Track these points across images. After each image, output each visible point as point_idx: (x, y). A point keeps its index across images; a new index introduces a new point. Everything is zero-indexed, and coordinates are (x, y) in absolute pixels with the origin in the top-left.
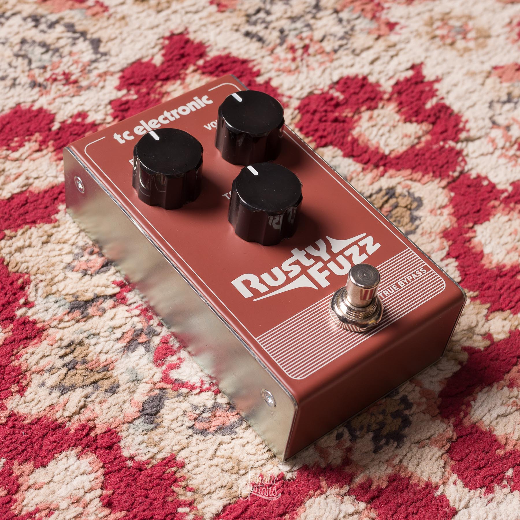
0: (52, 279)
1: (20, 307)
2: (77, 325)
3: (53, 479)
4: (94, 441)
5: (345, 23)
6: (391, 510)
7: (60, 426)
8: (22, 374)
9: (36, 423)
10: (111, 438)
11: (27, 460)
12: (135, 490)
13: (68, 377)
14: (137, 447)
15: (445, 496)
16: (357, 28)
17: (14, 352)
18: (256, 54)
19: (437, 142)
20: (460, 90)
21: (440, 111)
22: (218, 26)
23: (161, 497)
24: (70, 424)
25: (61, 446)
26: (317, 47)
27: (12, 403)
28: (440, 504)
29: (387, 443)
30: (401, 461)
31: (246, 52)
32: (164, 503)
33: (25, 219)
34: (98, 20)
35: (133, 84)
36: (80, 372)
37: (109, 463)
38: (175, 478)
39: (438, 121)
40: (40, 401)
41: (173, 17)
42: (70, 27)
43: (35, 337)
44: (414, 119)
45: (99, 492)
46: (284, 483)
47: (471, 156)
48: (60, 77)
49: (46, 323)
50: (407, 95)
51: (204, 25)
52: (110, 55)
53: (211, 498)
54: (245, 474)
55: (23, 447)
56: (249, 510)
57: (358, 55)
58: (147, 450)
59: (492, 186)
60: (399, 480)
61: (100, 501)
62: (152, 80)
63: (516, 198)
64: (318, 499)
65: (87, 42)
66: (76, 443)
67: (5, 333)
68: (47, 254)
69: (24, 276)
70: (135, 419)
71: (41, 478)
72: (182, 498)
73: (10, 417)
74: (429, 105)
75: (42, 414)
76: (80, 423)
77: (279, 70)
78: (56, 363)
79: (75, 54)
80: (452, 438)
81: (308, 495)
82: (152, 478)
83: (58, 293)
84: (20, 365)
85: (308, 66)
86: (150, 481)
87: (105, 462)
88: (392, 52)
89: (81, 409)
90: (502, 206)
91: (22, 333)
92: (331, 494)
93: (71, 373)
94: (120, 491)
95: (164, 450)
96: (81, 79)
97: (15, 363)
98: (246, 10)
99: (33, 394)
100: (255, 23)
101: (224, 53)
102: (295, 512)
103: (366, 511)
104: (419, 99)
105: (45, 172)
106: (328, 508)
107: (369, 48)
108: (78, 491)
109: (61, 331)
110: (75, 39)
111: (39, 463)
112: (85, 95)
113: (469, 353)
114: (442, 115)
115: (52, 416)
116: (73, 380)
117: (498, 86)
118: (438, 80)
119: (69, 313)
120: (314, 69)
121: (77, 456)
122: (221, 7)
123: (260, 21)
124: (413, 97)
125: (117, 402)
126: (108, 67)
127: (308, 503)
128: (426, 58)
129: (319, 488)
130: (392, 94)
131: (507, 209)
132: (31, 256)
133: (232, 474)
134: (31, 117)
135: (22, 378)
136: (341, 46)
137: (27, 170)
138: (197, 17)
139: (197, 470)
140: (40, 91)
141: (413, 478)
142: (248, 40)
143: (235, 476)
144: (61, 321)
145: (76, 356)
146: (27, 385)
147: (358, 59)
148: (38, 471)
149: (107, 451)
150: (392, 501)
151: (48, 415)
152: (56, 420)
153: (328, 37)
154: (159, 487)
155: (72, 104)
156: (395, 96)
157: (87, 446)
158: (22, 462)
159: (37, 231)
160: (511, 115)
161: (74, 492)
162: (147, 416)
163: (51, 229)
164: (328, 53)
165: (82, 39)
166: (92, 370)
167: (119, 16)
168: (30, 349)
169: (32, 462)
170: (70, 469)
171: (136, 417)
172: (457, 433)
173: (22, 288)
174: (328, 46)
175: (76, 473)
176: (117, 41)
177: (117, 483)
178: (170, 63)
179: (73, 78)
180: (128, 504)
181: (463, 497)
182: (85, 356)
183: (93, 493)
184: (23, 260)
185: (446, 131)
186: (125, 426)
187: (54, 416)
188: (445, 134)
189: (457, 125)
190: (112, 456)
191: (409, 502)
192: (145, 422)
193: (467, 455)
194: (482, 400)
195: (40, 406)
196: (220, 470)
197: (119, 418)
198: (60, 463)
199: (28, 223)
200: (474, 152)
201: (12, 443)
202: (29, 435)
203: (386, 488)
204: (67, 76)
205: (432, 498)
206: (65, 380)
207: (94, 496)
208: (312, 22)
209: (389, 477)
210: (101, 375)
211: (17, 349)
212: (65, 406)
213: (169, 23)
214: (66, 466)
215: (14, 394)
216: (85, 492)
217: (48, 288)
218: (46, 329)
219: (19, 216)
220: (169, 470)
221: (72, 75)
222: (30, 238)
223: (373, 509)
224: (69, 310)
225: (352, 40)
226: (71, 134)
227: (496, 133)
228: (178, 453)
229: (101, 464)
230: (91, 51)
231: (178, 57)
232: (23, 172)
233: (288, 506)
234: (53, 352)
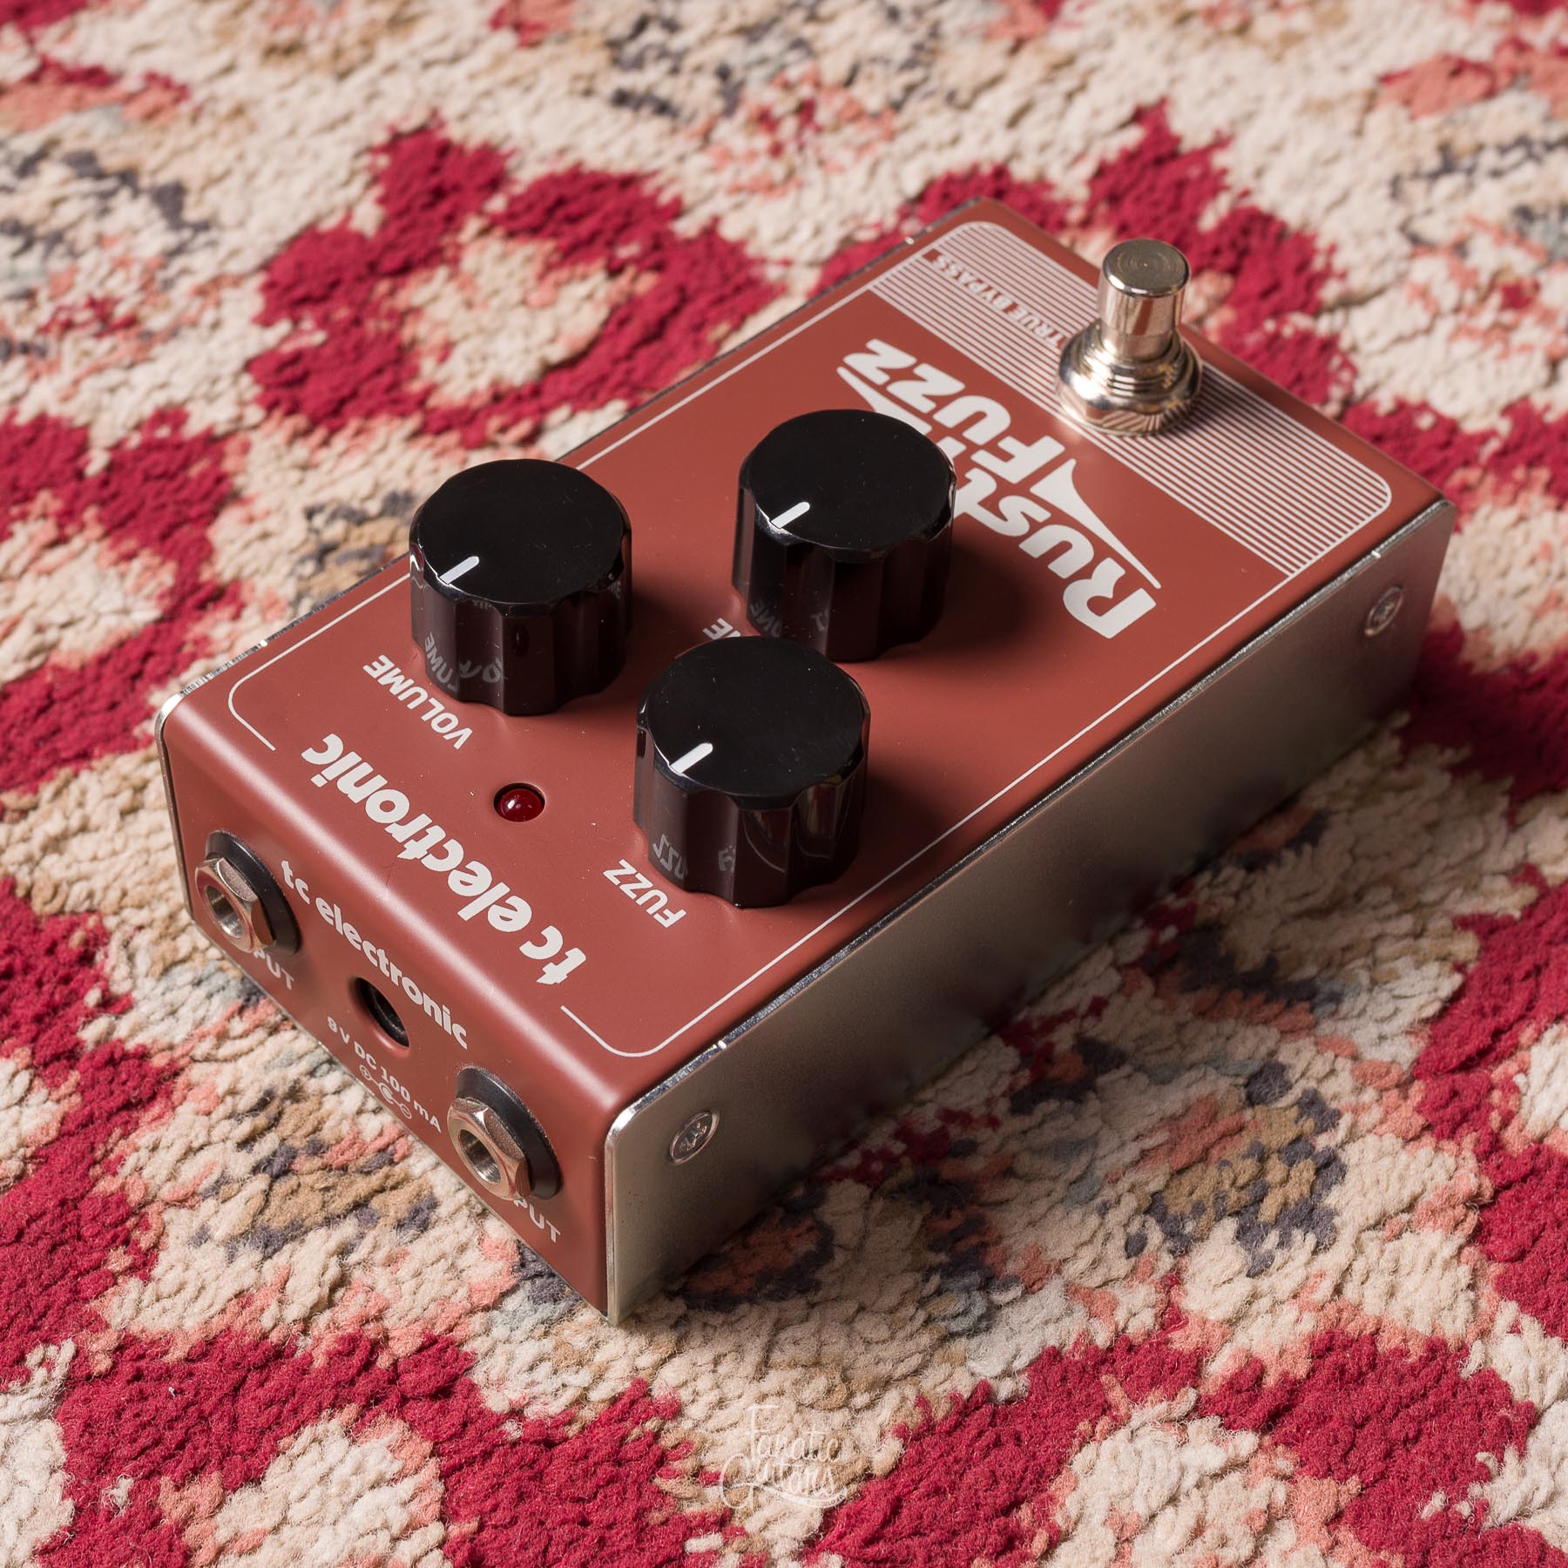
1: (91, 1016)
2: (273, 1043)
3: (290, 1514)
4: (392, 1382)
5: (907, 19)
6: (1336, 1442)
7: (280, 1353)
8: (134, 1214)
9: (204, 1355)
10: (441, 1363)
11: (197, 1470)
12: (543, 1507)
14: (526, 1378)
15: (1493, 1374)
16: (949, 28)
17: (99, 1154)
18: (659, 154)
19: (1256, 324)
21: (1246, 232)
22: (528, 89)
23: (629, 1516)
24: (309, 1341)
25: (295, 1411)
26: (838, 101)
27: (120, 1307)
28: (1482, 1399)
32: (642, 1531)
33: (55, 751)
34: (164, 129)
36: (308, 1180)
37: (450, 1438)
38: (659, 1453)
39: (1247, 263)
40: (203, 1288)
42: (85, 164)
43: (153, 1098)
45: (435, 1531)
46: (994, 1414)
47: (1367, 347)
49: (178, 1053)
50: (1138, 199)
51: (487, 94)
52: (222, 228)
54: (870, 1406)
55: (178, 1432)
56: (905, 1512)
58: (557, 1382)
59: (1449, 429)
60: (1345, 1347)
61: (445, 1557)
62: (360, 279)
63: (1527, 451)
64: (1107, 1445)
65: (144, 201)
66: (336, 1397)
67: (58, 1101)
69: (85, 921)
70: (504, 1295)
71: (252, 1517)
72: (692, 1509)
73: (120, 1349)
74: (1209, 220)
75: (218, 1325)
76: (340, 1333)
77: (736, 189)
79: (114, 240)
80: (1479, 1194)
82: (590, 1461)
84: (122, 1187)
86: (586, 1472)
88: (1067, 82)
89: (333, 1290)
90: (1490, 480)
91: (112, 1093)
92: (1144, 1424)
93: (283, 1186)
94: (500, 1516)
95: (610, 1374)
96: (145, 311)
97: (107, 1185)
98: (604, 29)
99: (179, 1268)
100: (638, 63)
101: (562, 166)
102: (1044, 1495)
103: (1262, 1457)
104: (1176, 206)
105: (90, 603)
106: (1146, 1467)
108: (371, 1538)
109: (228, 1067)
110: (106, 196)
111: (238, 1474)
113: (1478, 933)
114: (1254, 241)
115: (249, 1328)
116: (293, 1208)
117: (1406, 129)
118: (1221, 142)
119: (241, 1010)
120: (841, 170)
121: (347, 1433)
122: (528, 33)
123: (651, 54)
124: (1156, 204)
125: (438, 1253)
126: (222, 263)
127: (1080, 1461)
128: (1173, 81)
129: (1104, 1412)
131: (1508, 489)
134: (15, 448)
135: (137, 1226)
137: (33, 605)
139: (721, 1417)
140: (29, 366)
141: (1384, 1336)
143: (839, 1418)
146: (156, 1246)
147: (968, 119)
148: (236, 1497)
149: (436, 1406)
150: (1336, 1414)
151: (237, 1327)
152: (265, 1336)
153: (866, 70)
154: (616, 1487)
155: (132, 389)
156: (1102, 208)
157: (372, 1401)
158: (184, 1478)
159: (100, 781)
161: (360, 1543)
162: (538, 1281)
163: (138, 767)
164: (876, 117)
165: (125, 194)
166: (344, 1168)
167: (224, 108)
168: (144, 1137)
169: (215, 1475)
170: (335, 1477)
171: (507, 1287)
174: (870, 96)
175: (356, 1484)
177: (487, 1497)
178: (405, 221)
180: (531, 1553)
181: (1548, 1368)
182: (316, 1130)
183: (417, 1536)
184: (72, 873)
185: (1275, 287)
186: (477, 1321)
187: (256, 1325)
188: (1275, 298)
189: (1304, 264)
190: (455, 1418)
191: (1389, 1410)
192: (536, 1300)
193: (1535, 1240)
194: (1548, 1065)
195: (207, 1302)
196: (793, 1406)
197: (455, 1299)
198: (301, 1464)
199: (65, 762)
200: (1373, 335)
201: (144, 1426)
205: (1456, 1384)
207: (424, 1546)
208: (808, 31)
209: (1312, 1343)
210: (375, 1180)
211: (105, 1143)
212: (283, 1289)
213: (378, 105)
214: (322, 1468)
215: (120, 1280)
216: (395, 1540)
218: (182, 1069)
219: (37, 743)
220: (636, 1432)
221: (116, 302)
222: (81, 805)
223: (1280, 1448)
225: (941, 65)
226: (147, 478)
227: (1429, 270)
228: (653, 1375)
229: (427, 1446)
230: (161, 224)
231: (425, 199)
232: (24, 612)
233: (1022, 1479)
234: (217, 1134)
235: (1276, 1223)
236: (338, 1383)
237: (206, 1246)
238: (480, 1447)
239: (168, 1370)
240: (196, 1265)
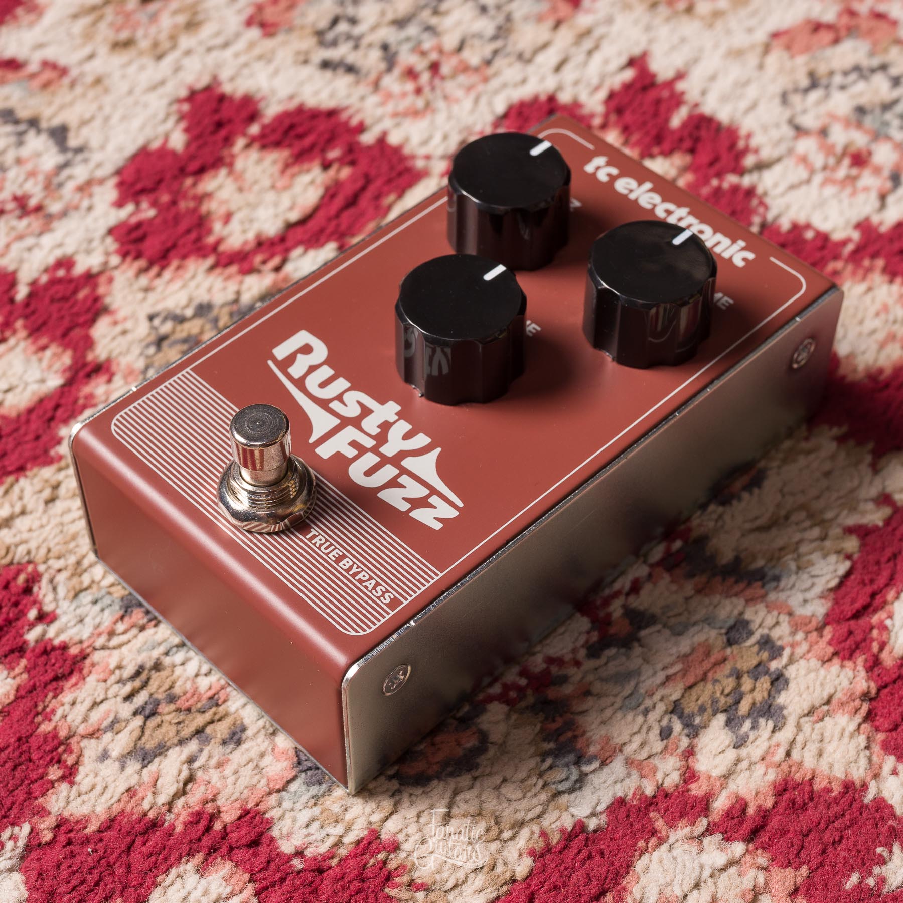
0: (79, 563)
1: (32, 625)
2: (143, 636)
4: (223, 838)
5: (492, 12)
6: (792, 846)
7: (155, 824)
9: (109, 828)
10: (253, 825)
13: (148, 733)
15: (883, 800)
16: (517, 15)
17: (40, 708)
18: (349, 96)
20: (724, 84)
21: (698, 127)
24: (172, 816)
25: (165, 859)
27: (57, 801)
28: (878, 815)
29: (754, 727)
30: (788, 754)
31: (332, 96)
34: (53, 94)
35: (143, 191)
37: (260, 871)
38: (386, 873)
40: (106, 787)
41: (186, 62)
43: (71, 673)
44: (655, 150)
46: (587, 839)
48: (10, 206)
49: (85, 645)
51: (246, 65)
52: (91, 150)
53: (461, 894)
54: (513, 838)
55: (95, 876)
57: (529, 61)
58: (323, 833)
59: (823, 239)
60: (794, 788)
62: (175, 177)
64: (656, 854)
66: (190, 849)
67: (14, 678)
68: (58, 520)
69: (26, 568)
70: (289, 782)
73: (58, 826)
75: (116, 809)
76: (190, 810)
77: (395, 115)
78: (121, 711)
80: (868, 692)
81: (636, 851)
82: (346, 880)
83: (95, 587)
84: (55, 728)
85: (446, 98)
86: (343, 887)
87: (252, 871)
88: (588, 44)
89: (185, 784)
90: (850, 268)
91: (46, 671)
92: (677, 841)
93: (152, 723)
95: (355, 827)
96: (47, 202)
97: (46, 728)
99: (92, 775)
100: (334, 43)
101: (292, 106)
103: (748, 858)
104: (656, 114)
105: (21, 378)
106: (680, 867)
107: (545, 46)
109: (116, 653)
110: (21, 134)
112: (61, 229)
113: (859, 536)
114: (703, 133)
115: (135, 810)
116: (159, 735)
117: (788, 64)
118: (680, 76)
119: (122, 618)
120: (457, 101)
121: (198, 871)
122: (268, 28)
124: (644, 113)
125: (248, 759)
126: (92, 171)
127: (640, 865)
128: (651, 41)
129: (653, 835)
130: (606, 116)
131: (861, 272)
132: (30, 530)
133: (489, 842)
135: (65, 751)
136: (495, 52)
138: (228, 53)
142: (328, 74)
143: (494, 846)
144: (112, 633)
145: (153, 690)
147: (531, 69)
149: (251, 852)
150: (791, 829)
151: (128, 809)
152: (145, 814)
153: (469, 42)
154: (361, 896)
156: (613, 118)
157: (212, 851)
160: (823, 109)
162: (309, 773)
163: (54, 474)
164: (476, 70)
166: (189, 710)
167: (89, 79)
168: (67, 697)
171: (290, 776)
172: (876, 682)
173: (27, 590)
174: (473, 57)
176: (97, 123)
179: (33, 202)
182: (171, 687)
184: (17, 539)
186: (273, 799)
187: (140, 808)
188: (718, 166)
189: (733, 145)
190: (263, 859)
191: (822, 825)
192: (308, 784)
197: (259, 786)
198: (170, 891)
199: (10, 473)
200: (776, 185)
201: (74, 873)
202: (101, 853)
203: (773, 807)
204: (21, 201)
205: (862, 807)
206: (144, 739)
209: (775, 787)
210: (208, 716)
211: (43, 702)
212: (155, 785)
213: (181, 75)
214: (183, 893)
215: (56, 785)
217: (75, 580)
218: (89, 655)
220: (372, 861)
223: (759, 851)
224: (121, 612)
225: (513, 37)
226: (52, 300)
227: (807, 146)
228: (381, 826)
229: (247, 876)
233: (606, 878)
234: (111, 693)
235: (749, 715)
236: (191, 841)
237: (108, 762)
238: (279, 875)
239: (87, 838)
240: (102, 773)
